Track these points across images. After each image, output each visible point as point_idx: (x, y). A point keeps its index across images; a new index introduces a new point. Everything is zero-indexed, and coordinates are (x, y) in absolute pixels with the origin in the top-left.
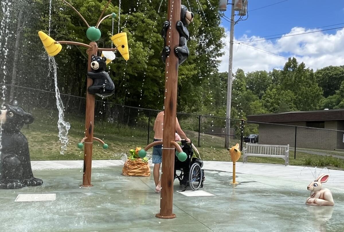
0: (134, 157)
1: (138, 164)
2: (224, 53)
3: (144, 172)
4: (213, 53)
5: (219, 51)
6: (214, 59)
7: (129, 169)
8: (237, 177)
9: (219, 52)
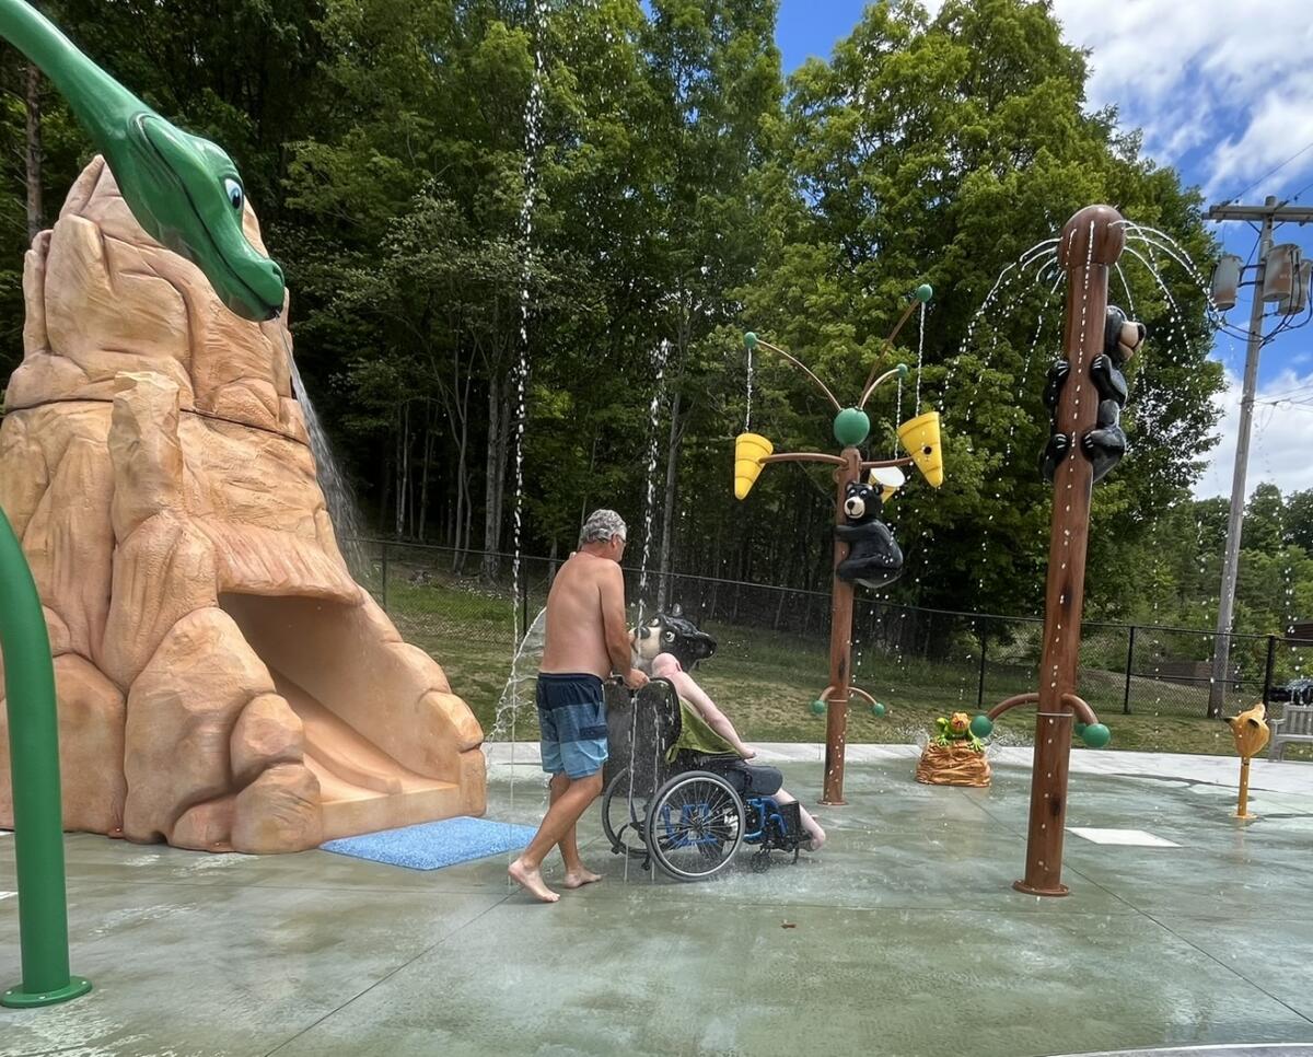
0: (947, 738)
1: (959, 754)
2: (1216, 441)
3: (974, 776)
4: (1180, 444)
5: (1202, 434)
6: (1185, 460)
7: (933, 766)
8: (1251, 799)
9: (1202, 438)
